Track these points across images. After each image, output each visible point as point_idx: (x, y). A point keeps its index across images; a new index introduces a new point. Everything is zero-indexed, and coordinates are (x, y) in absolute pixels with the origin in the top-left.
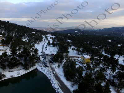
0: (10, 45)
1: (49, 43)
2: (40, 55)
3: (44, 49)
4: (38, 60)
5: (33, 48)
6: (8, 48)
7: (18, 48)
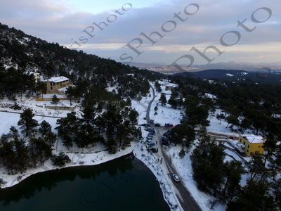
0: (82, 99)
1: (163, 99)
2: (142, 125)
3: (152, 112)
4: (136, 136)
5: (127, 109)
6: (78, 104)
7: (96, 106)
